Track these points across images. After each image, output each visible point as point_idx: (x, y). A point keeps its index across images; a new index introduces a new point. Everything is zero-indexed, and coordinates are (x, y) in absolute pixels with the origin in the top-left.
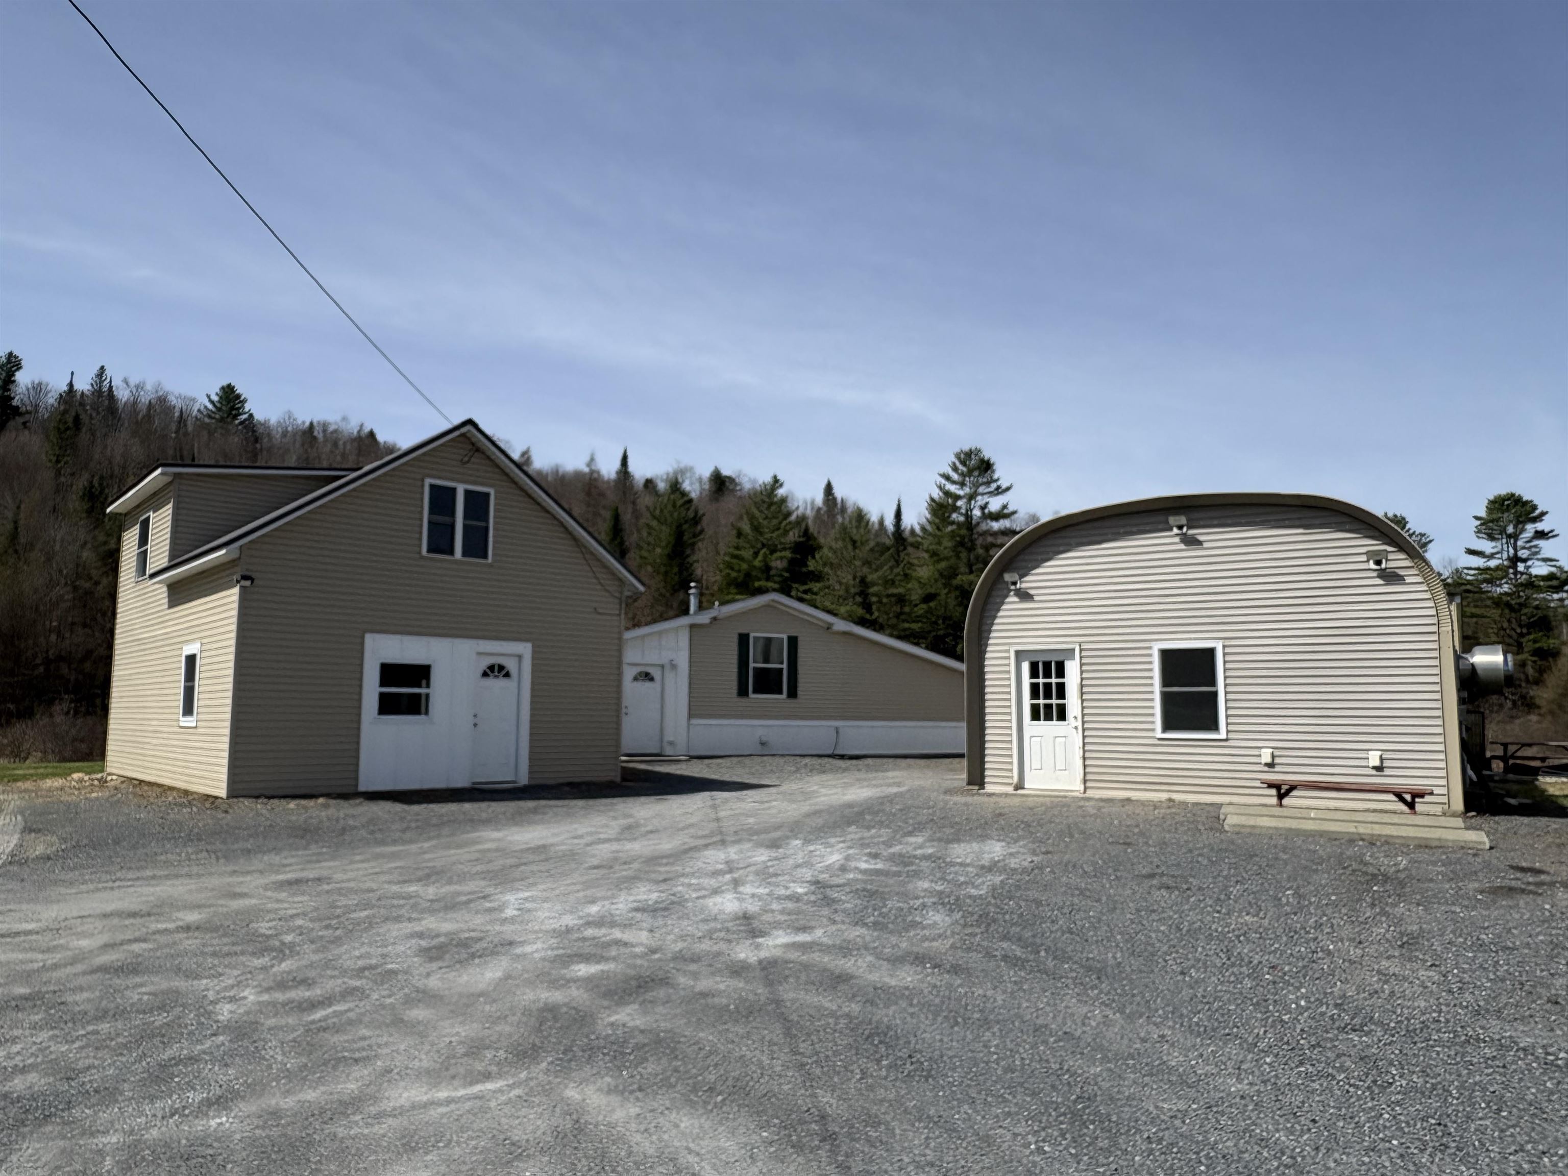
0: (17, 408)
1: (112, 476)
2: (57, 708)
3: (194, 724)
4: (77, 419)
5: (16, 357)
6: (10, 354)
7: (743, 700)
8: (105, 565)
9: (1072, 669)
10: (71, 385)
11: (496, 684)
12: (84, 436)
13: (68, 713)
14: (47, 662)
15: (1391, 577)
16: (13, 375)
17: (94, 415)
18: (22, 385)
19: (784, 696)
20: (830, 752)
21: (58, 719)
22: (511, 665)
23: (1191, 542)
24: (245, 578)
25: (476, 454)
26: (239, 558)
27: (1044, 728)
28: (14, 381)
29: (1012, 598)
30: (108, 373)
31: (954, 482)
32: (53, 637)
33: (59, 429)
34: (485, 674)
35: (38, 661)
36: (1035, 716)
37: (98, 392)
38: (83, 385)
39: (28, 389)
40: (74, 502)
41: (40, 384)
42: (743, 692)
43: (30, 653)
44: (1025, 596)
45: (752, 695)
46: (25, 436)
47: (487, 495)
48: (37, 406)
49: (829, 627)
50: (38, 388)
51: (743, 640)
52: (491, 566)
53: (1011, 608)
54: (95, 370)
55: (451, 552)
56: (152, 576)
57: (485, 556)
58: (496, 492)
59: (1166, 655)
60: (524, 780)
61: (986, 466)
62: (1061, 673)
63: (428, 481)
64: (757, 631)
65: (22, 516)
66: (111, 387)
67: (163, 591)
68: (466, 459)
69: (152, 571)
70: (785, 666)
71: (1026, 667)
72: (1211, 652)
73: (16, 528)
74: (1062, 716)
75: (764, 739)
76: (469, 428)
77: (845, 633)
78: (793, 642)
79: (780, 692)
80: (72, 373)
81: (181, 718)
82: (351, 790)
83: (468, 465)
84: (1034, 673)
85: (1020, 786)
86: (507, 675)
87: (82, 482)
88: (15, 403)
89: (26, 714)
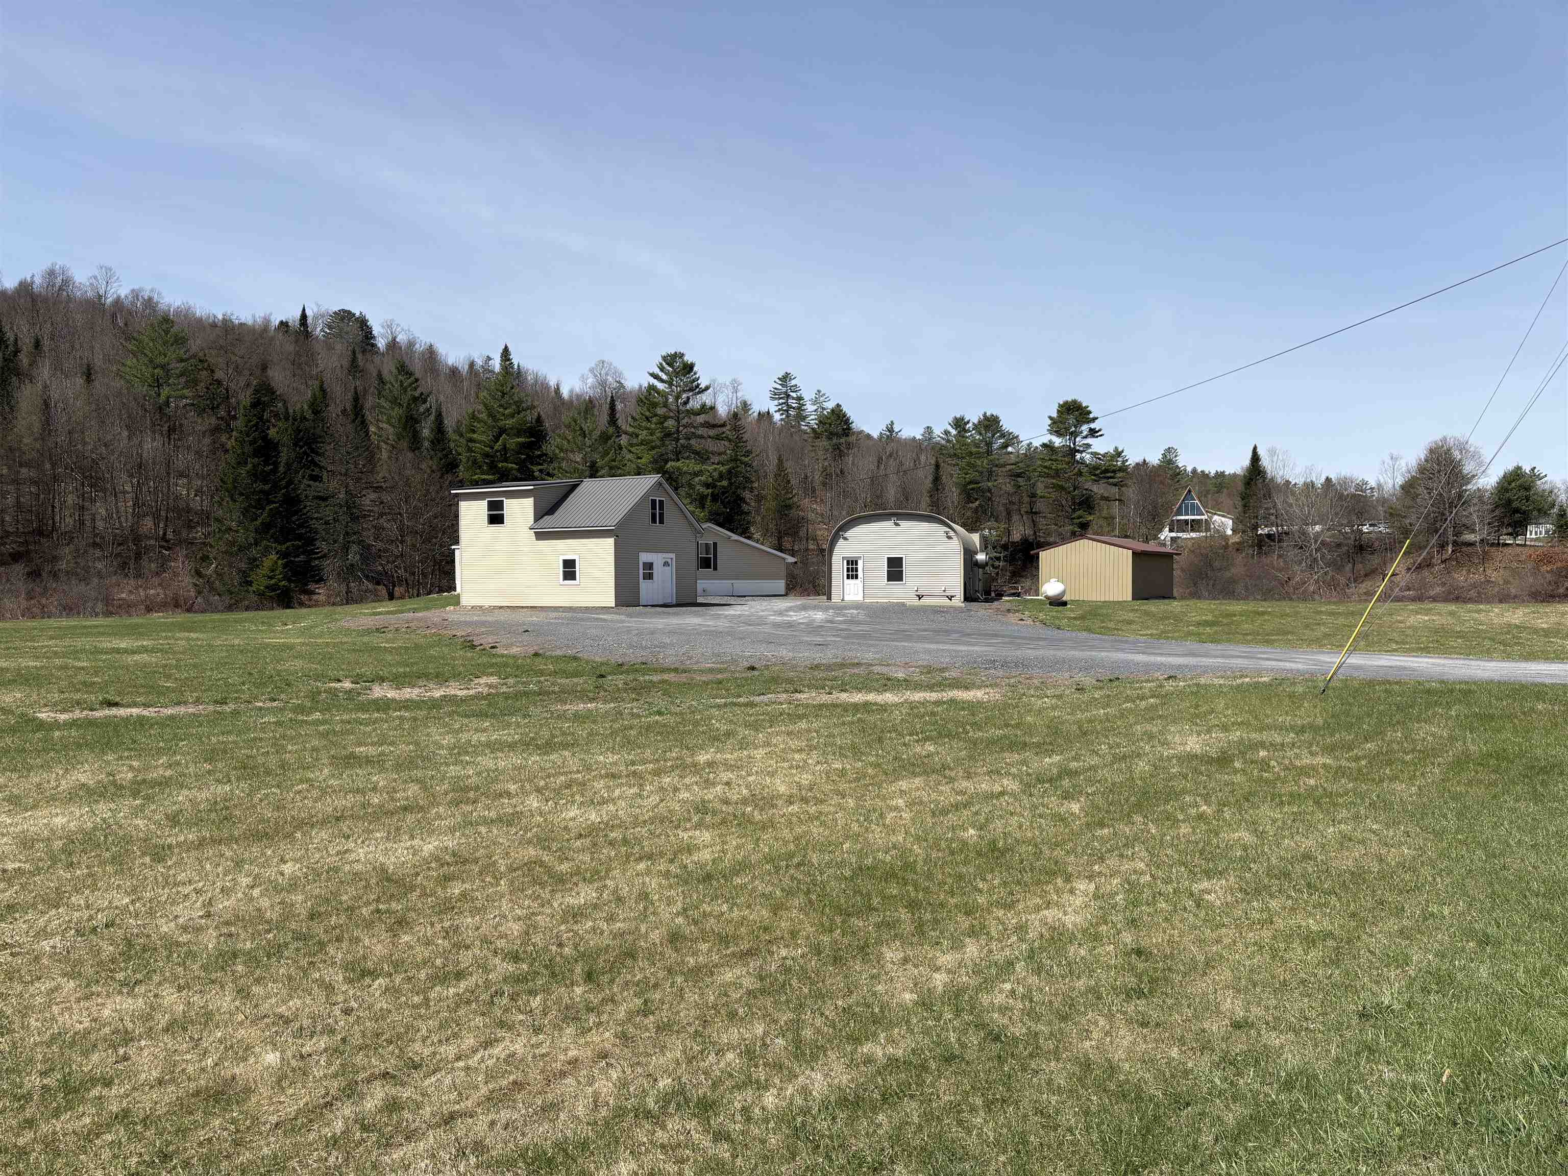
3: (576, 584)
9: (860, 563)
11: (666, 568)
15: (949, 538)
19: (712, 569)
20: (730, 594)
22: (669, 561)
23: (897, 525)
24: (616, 536)
26: (615, 530)
27: (851, 581)
29: (841, 540)
31: (662, 381)
34: (663, 565)
36: (848, 578)
44: (845, 539)
47: (664, 501)
49: (730, 537)
52: (665, 526)
53: (841, 542)
55: (656, 523)
57: (664, 523)
58: (666, 500)
59: (888, 558)
60: (674, 602)
61: (689, 368)
62: (857, 564)
70: (712, 556)
71: (845, 562)
72: (902, 558)
74: (857, 578)
78: (715, 544)
79: (710, 568)
81: (562, 582)
82: (638, 604)
84: (848, 564)
85: (843, 600)
86: (670, 565)
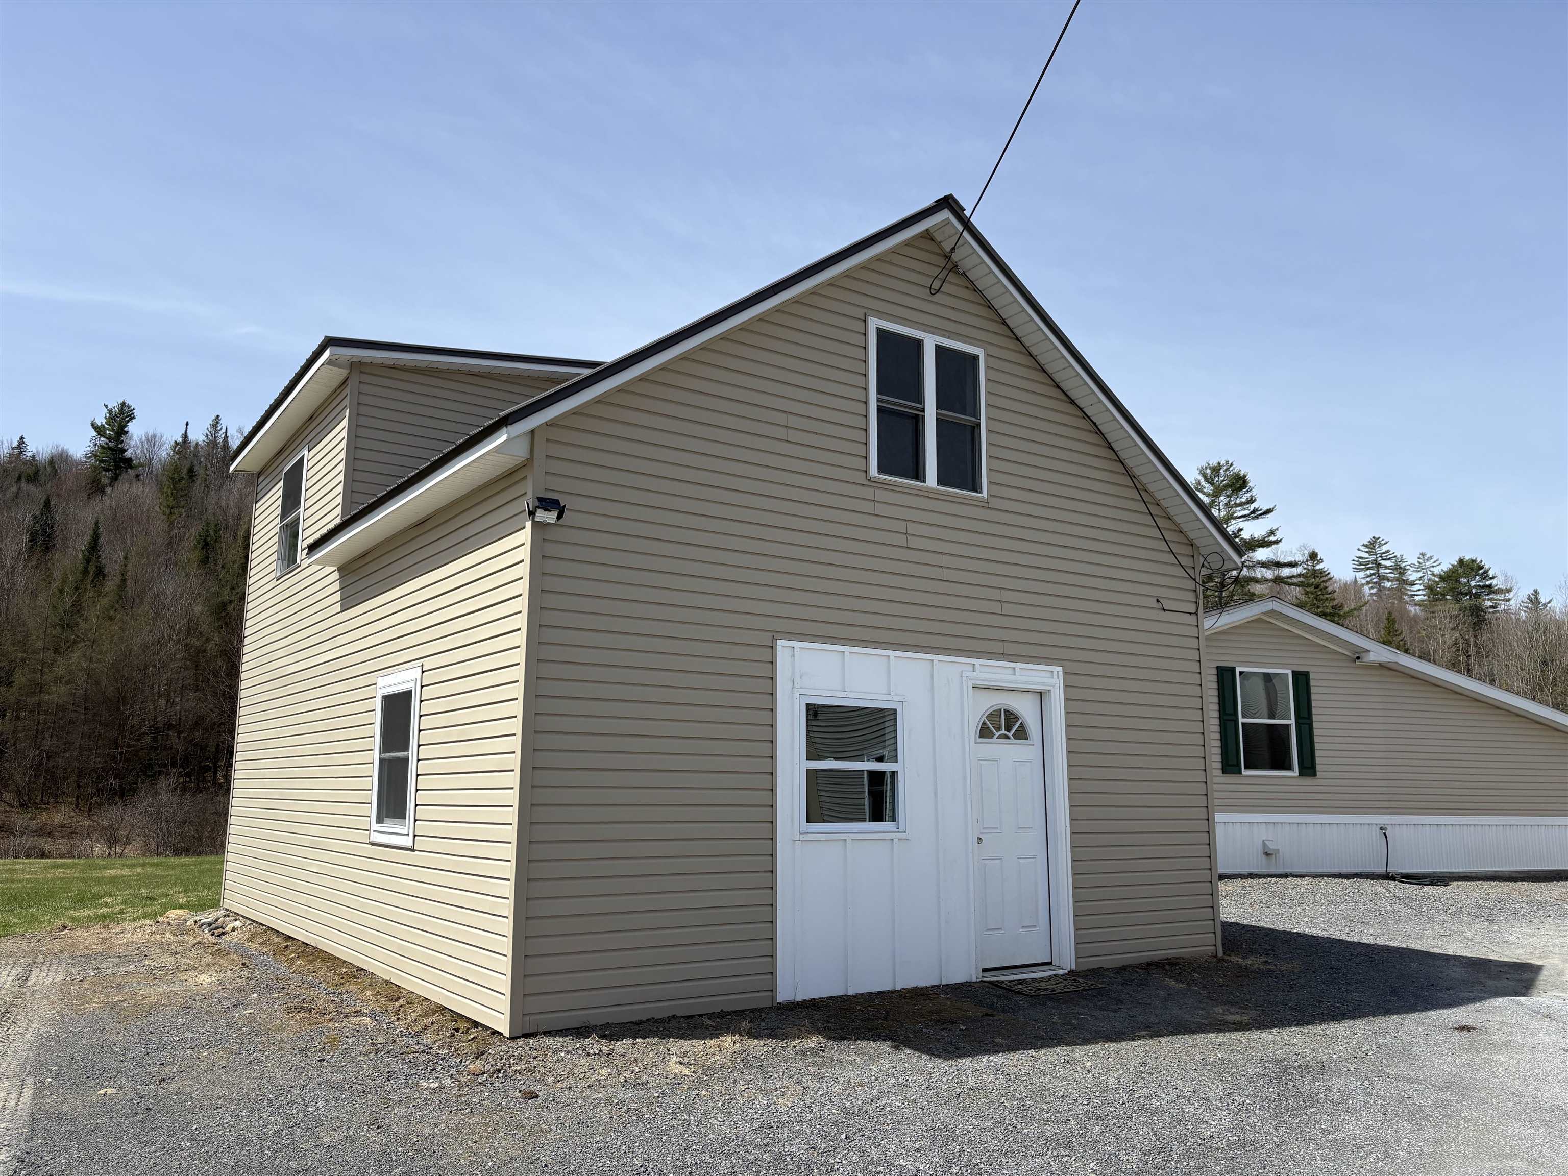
0: (130, 460)
1: (226, 528)
2: (163, 783)
3: (407, 842)
4: (191, 470)
5: (129, 407)
6: (123, 404)
7: (1231, 779)
8: (218, 619)
10: (185, 436)
11: (1005, 752)
12: (198, 488)
13: (175, 789)
14: (156, 731)
16: (126, 426)
17: (209, 466)
18: (135, 438)
19: (1296, 773)
20: (1382, 870)
21: (164, 798)
22: (1026, 709)
24: (546, 504)
25: (952, 277)
26: (527, 464)
28: (127, 432)
30: (223, 423)
32: (162, 702)
33: (173, 479)
34: (985, 732)
35: (144, 729)
37: (212, 443)
38: (198, 435)
39: (142, 442)
40: (188, 553)
41: (154, 436)
42: (1230, 766)
43: (136, 721)
45: (1245, 772)
46: (137, 488)
47: (975, 359)
48: (151, 459)
49: (1357, 655)
50: (152, 441)
51: (1225, 676)
52: (985, 505)
54: (210, 420)
55: (918, 474)
56: (313, 548)
57: (976, 488)
58: (988, 355)
60: (1067, 959)
63: (874, 323)
64: (1244, 663)
65: (130, 566)
66: (226, 437)
67: (331, 578)
68: (936, 286)
69: (310, 541)
70: (1292, 722)
73: (124, 581)
75: (1271, 846)
76: (945, 215)
77: (1382, 666)
78: (1302, 680)
79: (1289, 768)
80: (187, 424)
81: (375, 826)
82: (760, 1000)
83: (938, 298)
86: (1022, 734)
87: (194, 532)
88: (128, 454)
89: (125, 793)
